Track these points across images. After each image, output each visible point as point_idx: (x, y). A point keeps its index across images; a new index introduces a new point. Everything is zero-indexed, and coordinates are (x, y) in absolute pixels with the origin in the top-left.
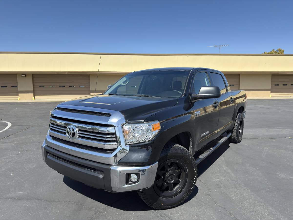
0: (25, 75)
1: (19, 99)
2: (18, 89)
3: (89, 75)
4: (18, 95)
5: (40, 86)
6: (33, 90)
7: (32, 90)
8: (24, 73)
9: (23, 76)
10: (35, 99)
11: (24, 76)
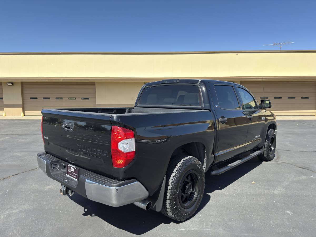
0: (12, 83)
1: (4, 115)
2: (3, 102)
3: (95, 83)
4: (3, 110)
5: (32, 98)
7: (21, 103)
8: (10, 81)
9: (9, 84)
10: (25, 116)
11: (11, 84)
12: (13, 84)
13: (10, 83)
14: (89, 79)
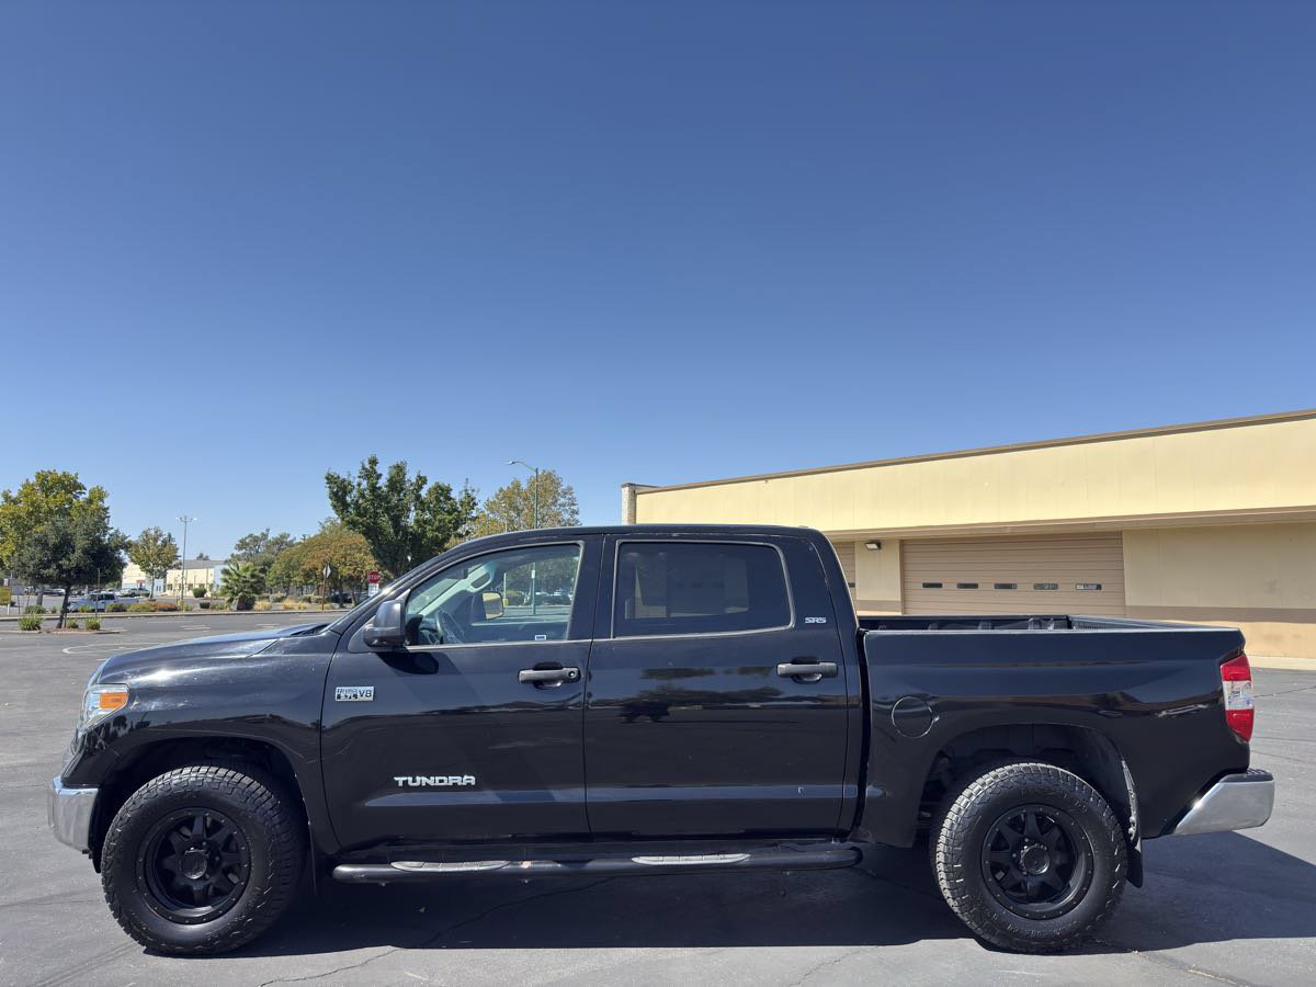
0: (878, 542)
3: (1120, 533)
5: (927, 586)
6: (899, 599)
8: (873, 538)
9: (870, 546)
11: (874, 546)
12: (879, 544)
13: (872, 542)
14: (1094, 524)
